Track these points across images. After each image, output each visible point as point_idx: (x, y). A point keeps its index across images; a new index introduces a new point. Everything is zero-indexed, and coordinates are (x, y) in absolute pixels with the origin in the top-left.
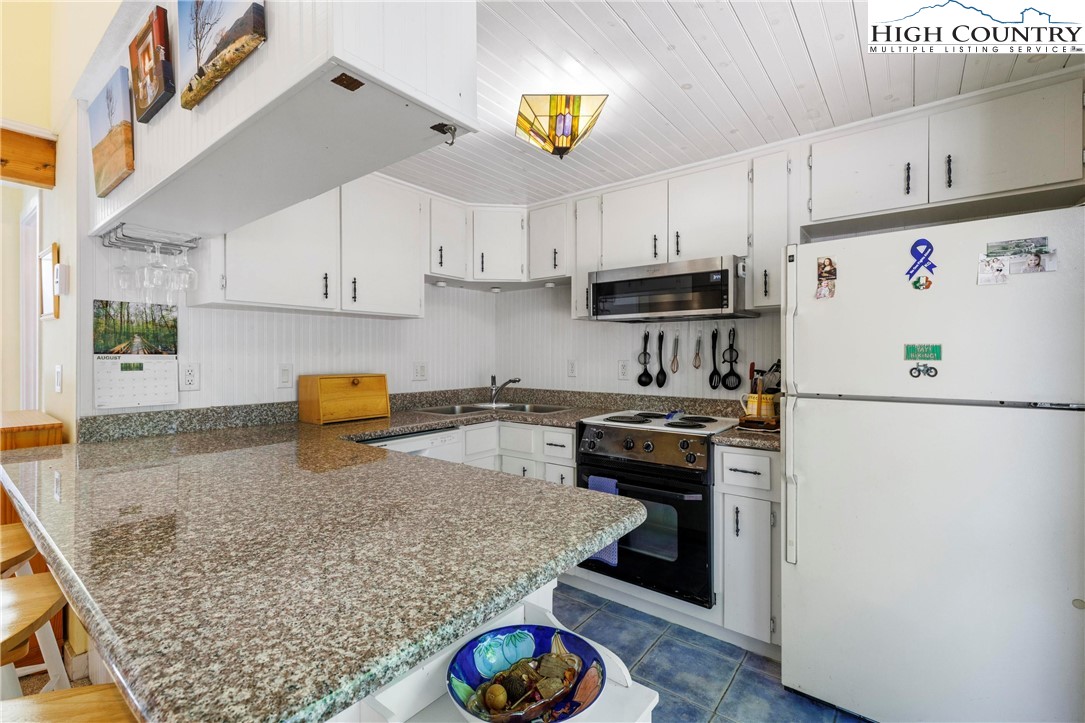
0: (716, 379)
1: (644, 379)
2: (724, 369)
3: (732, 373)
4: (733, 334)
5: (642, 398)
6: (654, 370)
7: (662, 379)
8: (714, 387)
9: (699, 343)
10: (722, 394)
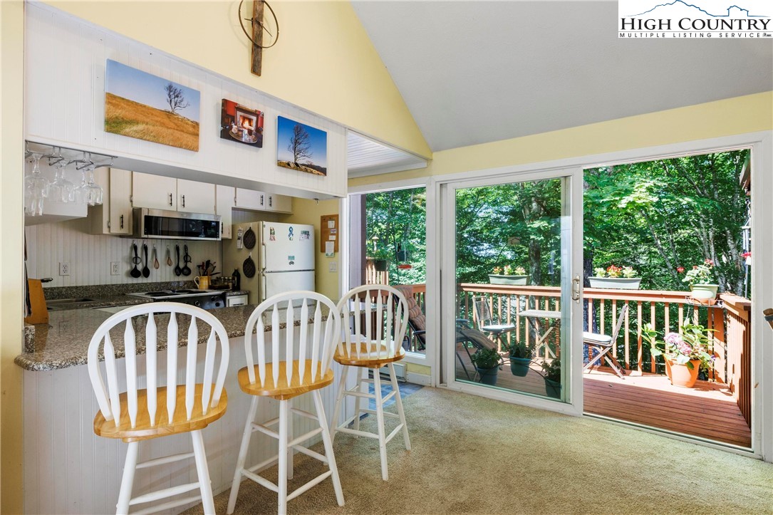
0: (178, 271)
1: (134, 273)
2: (182, 265)
3: (186, 267)
4: (186, 248)
5: (133, 285)
6: (140, 267)
7: (146, 272)
8: (178, 275)
9: (168, 252)
10: (182, 279)
